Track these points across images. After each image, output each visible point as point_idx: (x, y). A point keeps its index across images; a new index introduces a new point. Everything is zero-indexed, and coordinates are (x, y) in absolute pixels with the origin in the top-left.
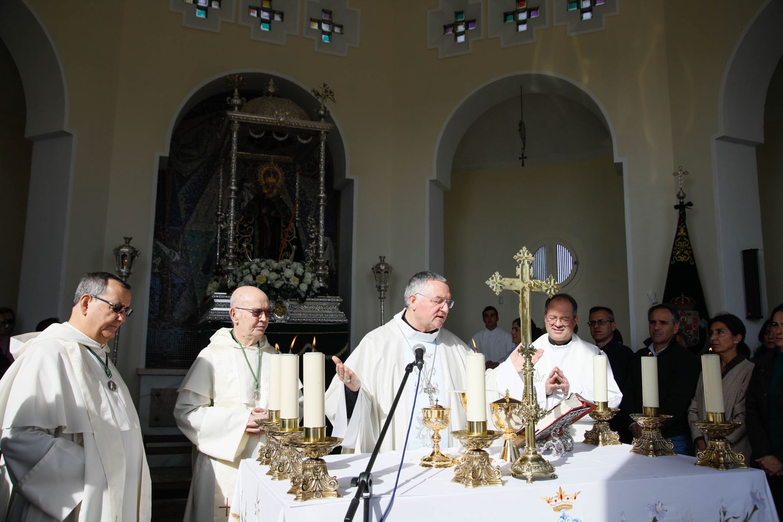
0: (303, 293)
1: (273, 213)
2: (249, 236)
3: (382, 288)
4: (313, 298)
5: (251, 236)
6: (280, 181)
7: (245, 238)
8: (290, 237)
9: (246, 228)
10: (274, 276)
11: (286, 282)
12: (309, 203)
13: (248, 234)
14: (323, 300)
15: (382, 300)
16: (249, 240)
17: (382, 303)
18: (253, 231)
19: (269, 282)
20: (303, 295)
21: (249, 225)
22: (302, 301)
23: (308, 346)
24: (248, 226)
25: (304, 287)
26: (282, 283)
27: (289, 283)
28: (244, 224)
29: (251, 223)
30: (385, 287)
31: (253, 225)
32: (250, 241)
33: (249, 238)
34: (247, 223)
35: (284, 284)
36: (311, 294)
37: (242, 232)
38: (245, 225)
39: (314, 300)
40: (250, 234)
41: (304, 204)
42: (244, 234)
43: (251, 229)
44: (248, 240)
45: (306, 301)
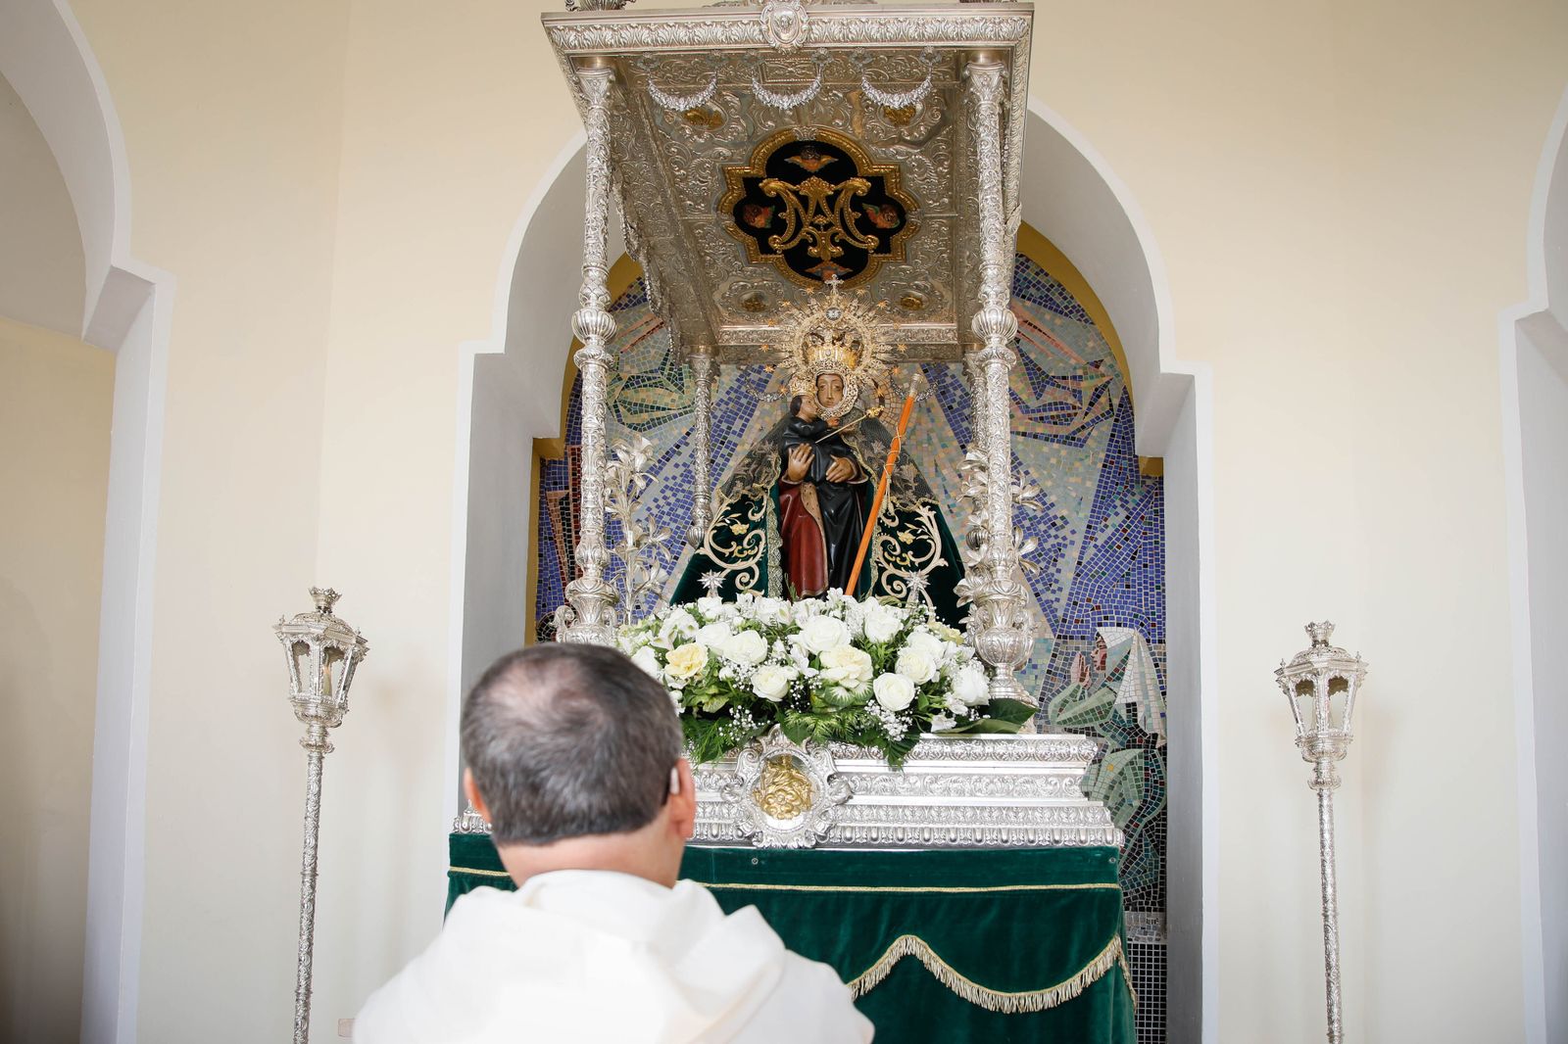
0: (892, 718)
1: (837, 470)
2: (752, 563)
3: (1320, 747)
4: (951, 742)
5: (758, 564)
6: (866, 360)
7: (735, 573)
8: (917, 561)
9: (740, 539)
10: (756, 645)
11: (809, 673)
12: (1059, 522)
13: (747, 558)
14: (1000, 749)
15: (1325, 793)
16: (752, 577)
17: (1325, 802)
18: (762, 545)
19: (725, 674)
20: (895, 730)
21: (755, 526)
22: (897, 752)
23: (904, 950)
24: (749, 531)
25: (895, 692)
26: (791, 673)
27: (824, 674)
28: (733, 522)
29: (757, 517)
30: (1336, 739)
31: (762, 524)
32: (753, 582)
33: (750, 571)
34: (744, 520)
35: (801, 677)
36: (938, 722)
37: (727, 552)
38: (738, 529)
39: (958, 748)
40: (755, 555)
41: (1042, 527)
42: (731, 559)
43: (758, 539)
44: (745, 580)
45: (918, 756)
